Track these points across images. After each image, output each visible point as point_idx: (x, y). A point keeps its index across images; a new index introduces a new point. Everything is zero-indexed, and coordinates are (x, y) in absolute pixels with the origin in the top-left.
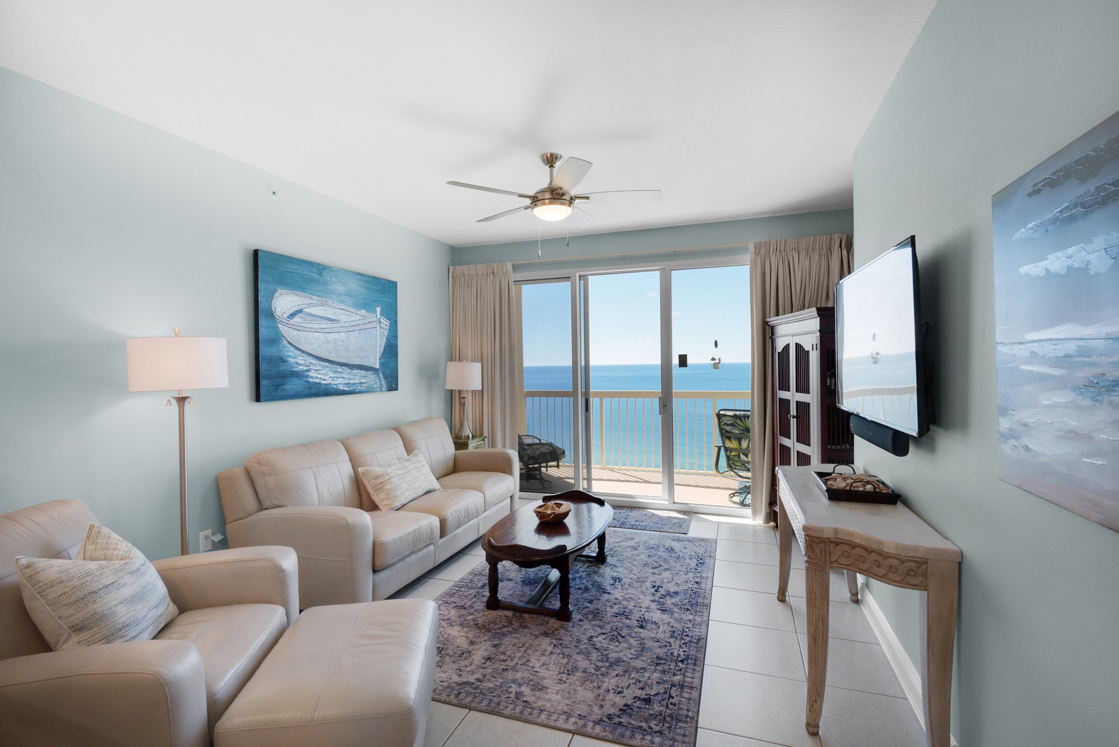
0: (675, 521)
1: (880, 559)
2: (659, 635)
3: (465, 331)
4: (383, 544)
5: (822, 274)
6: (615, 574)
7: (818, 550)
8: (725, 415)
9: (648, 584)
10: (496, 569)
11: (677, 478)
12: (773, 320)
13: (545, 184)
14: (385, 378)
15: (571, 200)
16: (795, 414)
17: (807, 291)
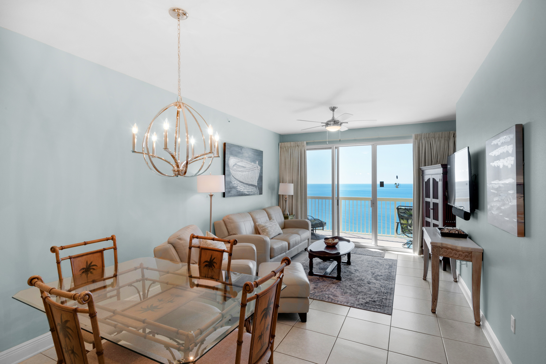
0: (378, 253)
1: (456, 252)
2: (376, 286)
3: (286, 170)
4: (273, 249)
5: (445, 148)
6: (356, 268)
7: (435, 250)
8: (401, 209)
9: (369, 272)
10: (312, 261)
11: (378, 238)
12: (423, 168)
13: (330, 118)
14: (259, 189)
15: (341, 124)
16: (432, 208)
17: (438, 155)
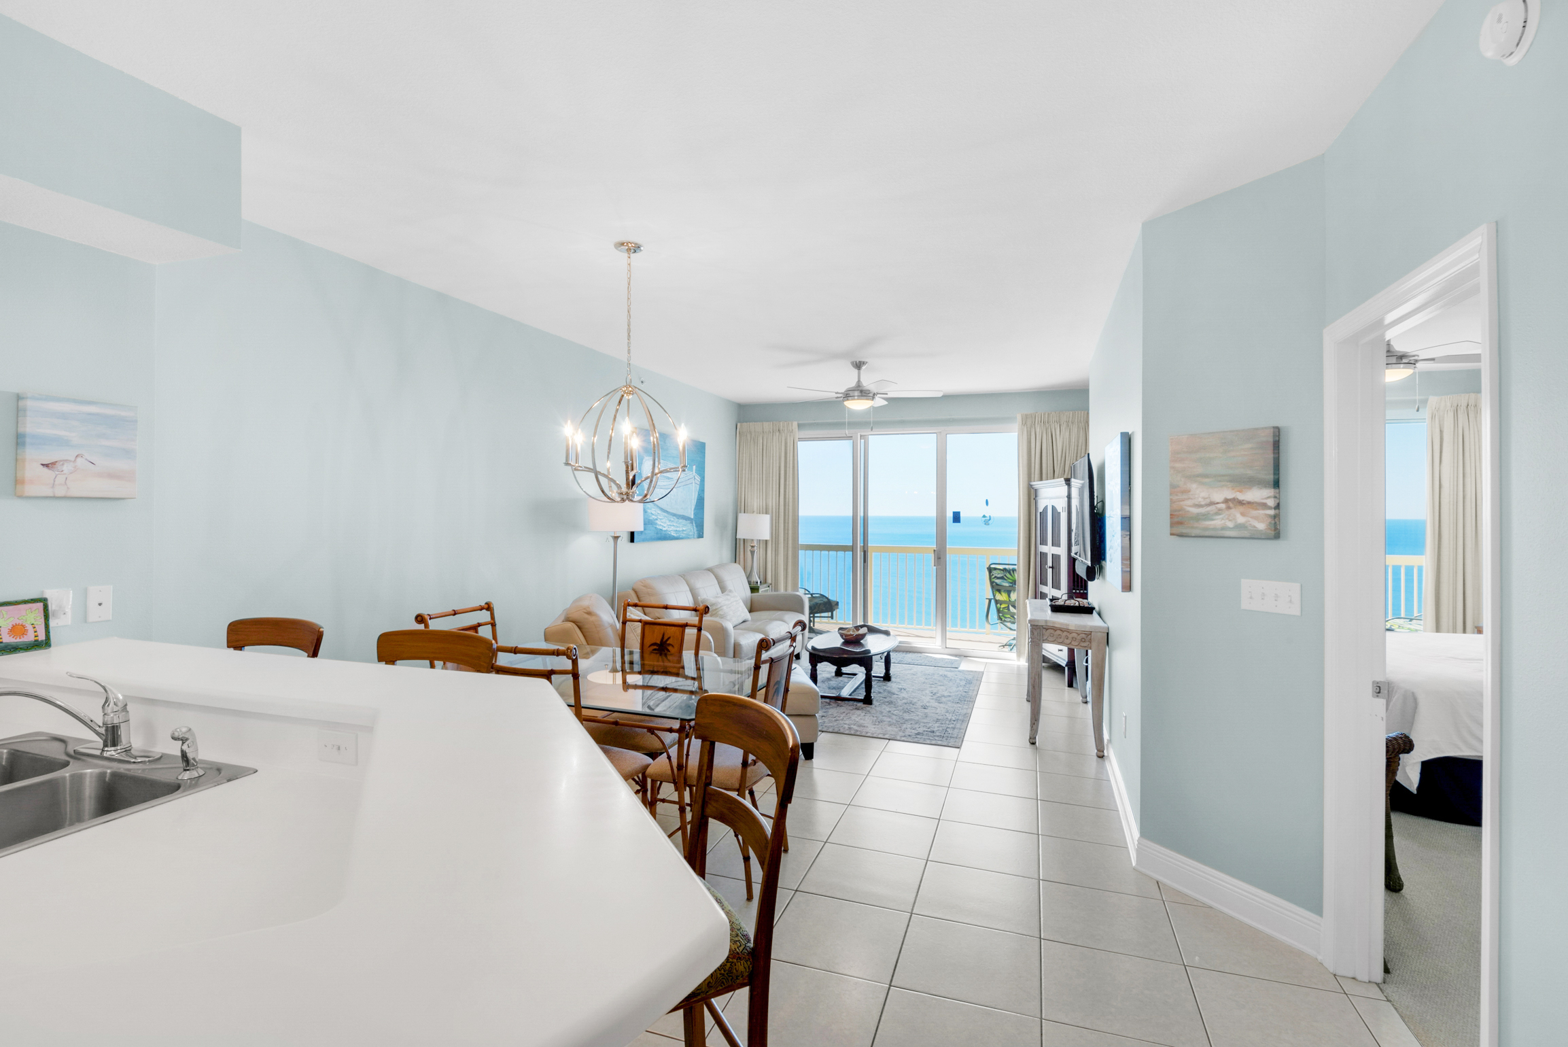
2: (937, 712)
3: (751, 484)
4: (740, 645)
5: (1080, 445)
6: (900, 687)
7: (1036, 634)
8: (995, 569)
9: (927, 692)
10: (816, 670)
12: (1037, 484)
13: (853, 384)
15: (873, 398)
16: (1051, 566)
17: (1067, 459)
